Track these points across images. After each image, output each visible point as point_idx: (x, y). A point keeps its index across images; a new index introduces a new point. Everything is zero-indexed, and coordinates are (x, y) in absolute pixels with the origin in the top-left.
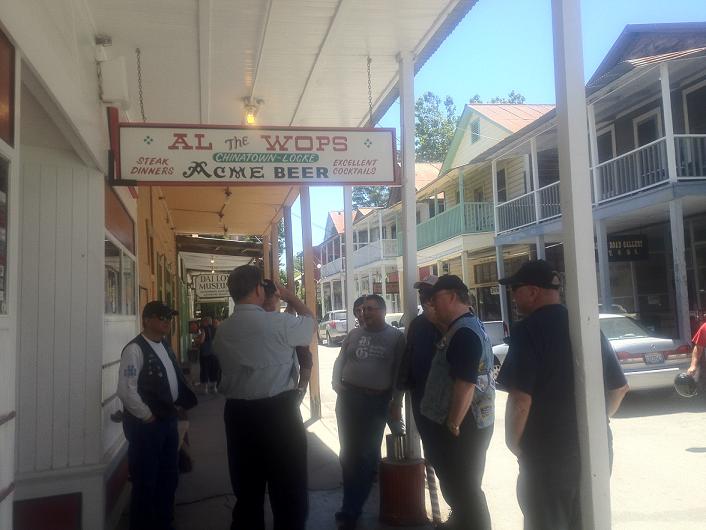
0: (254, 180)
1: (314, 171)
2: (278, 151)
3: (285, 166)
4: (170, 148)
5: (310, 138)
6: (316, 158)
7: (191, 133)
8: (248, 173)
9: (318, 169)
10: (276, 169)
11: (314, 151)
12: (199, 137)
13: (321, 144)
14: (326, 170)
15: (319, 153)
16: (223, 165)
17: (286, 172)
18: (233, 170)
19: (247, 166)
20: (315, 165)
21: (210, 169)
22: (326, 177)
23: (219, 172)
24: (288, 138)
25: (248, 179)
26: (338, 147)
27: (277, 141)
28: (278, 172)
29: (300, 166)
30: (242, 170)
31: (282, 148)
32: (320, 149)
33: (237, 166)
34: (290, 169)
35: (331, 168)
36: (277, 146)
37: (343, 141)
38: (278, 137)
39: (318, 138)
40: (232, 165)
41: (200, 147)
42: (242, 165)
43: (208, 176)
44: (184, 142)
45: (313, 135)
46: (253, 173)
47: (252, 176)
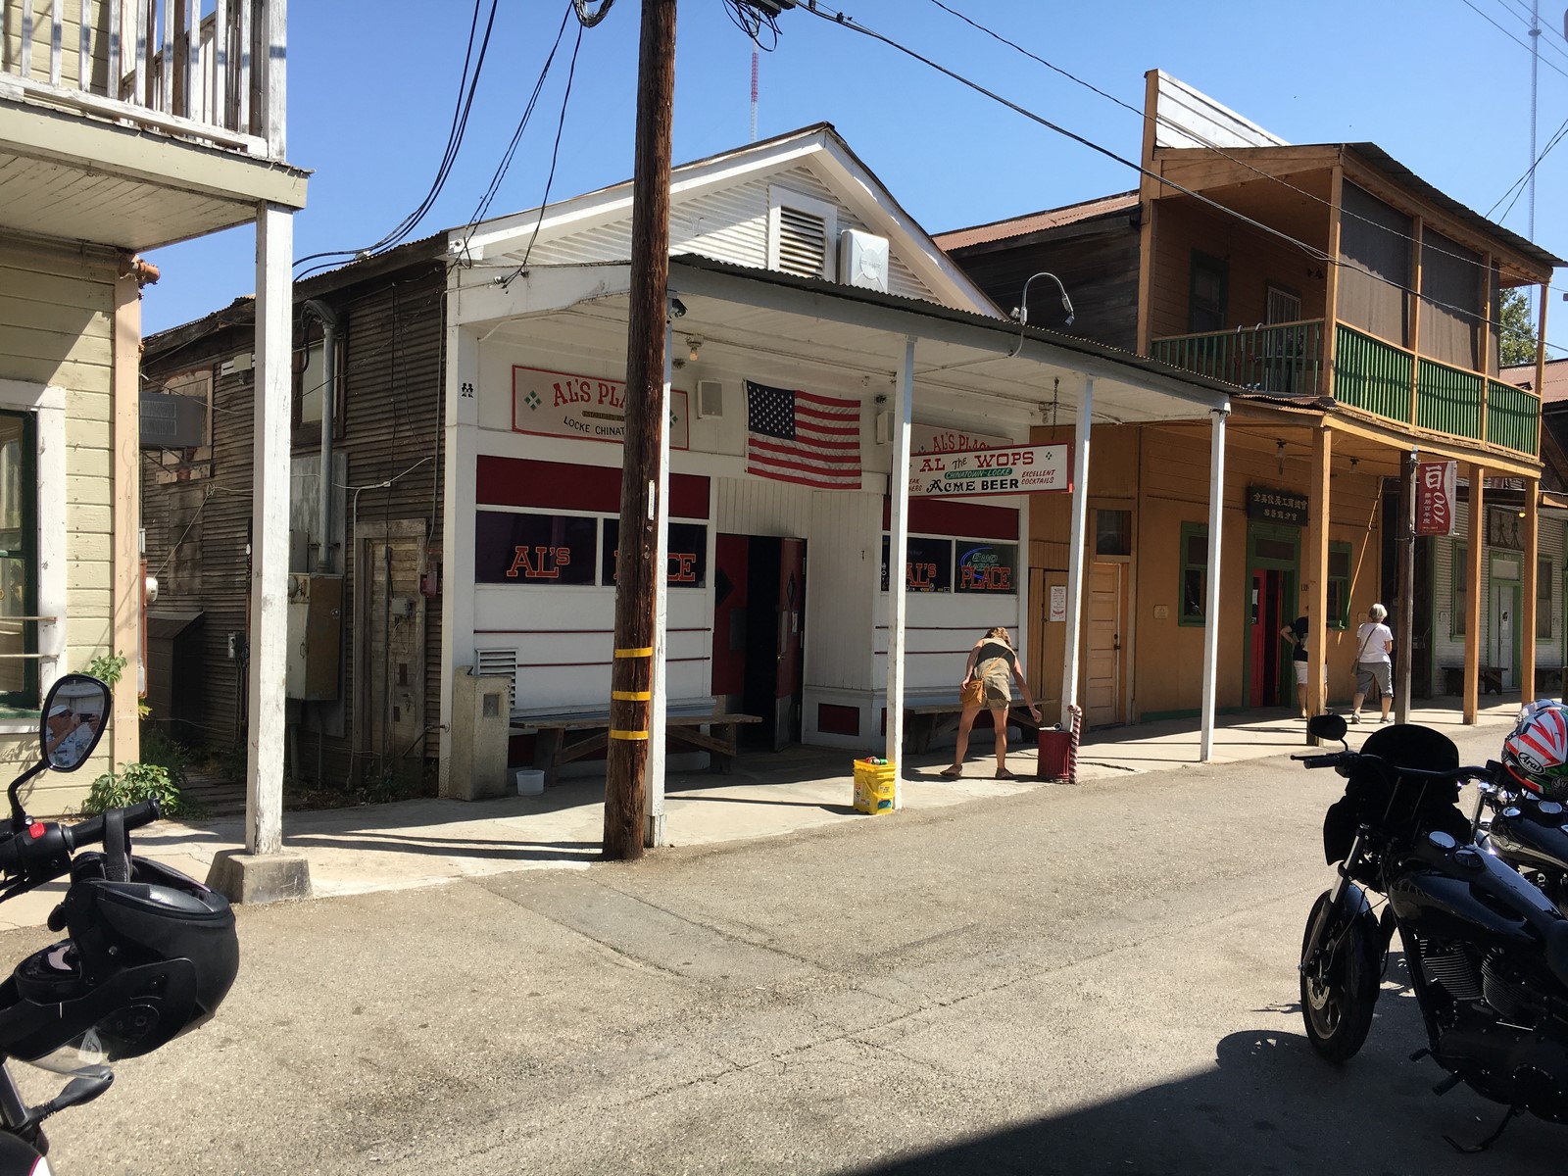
0: (968, 492)
1: (1009, 482)
2: (985, 468)
3: (989, 479)
4: (921, 471)
5: (1007, 455)
6: (1011, 472)
7: (933, 458)
8: (965, 486)
9: (1011, 480)
10: (983, 482)
11: (1009, 466)
12: (938, 460)
13: (1014, 459)
14: (1017, 481)
15: (1012, 467)
16: (950, 481)
17: (989, 485)
18: (956, 485)
19: (965, 481)
20: (1009, 478)
21: (942, 486)
22: (1017, 487)
23: (948, 488)
24: (992, 456)
25: (965, 492)
26: (1026, 461)
27: (985, 460)
28: (984, 485)
29: (999, 478)
30: (961, 485)
31: (988, 465)
32: (1014, 464)
33: (958, 481)
34: (992, 482)
35: (1020, 480)
36: (985, 464)
37: (1030, 455)
38: (985, 456)
39: (1014, 454)
40: (955, 481)
41: (937, 469)
42: (962, 480)
43: (941, 490)
44: (929, 465)
45: (1010, 452)
46: (968, 486)
47: (968, 489)
